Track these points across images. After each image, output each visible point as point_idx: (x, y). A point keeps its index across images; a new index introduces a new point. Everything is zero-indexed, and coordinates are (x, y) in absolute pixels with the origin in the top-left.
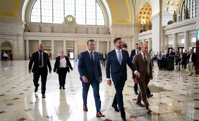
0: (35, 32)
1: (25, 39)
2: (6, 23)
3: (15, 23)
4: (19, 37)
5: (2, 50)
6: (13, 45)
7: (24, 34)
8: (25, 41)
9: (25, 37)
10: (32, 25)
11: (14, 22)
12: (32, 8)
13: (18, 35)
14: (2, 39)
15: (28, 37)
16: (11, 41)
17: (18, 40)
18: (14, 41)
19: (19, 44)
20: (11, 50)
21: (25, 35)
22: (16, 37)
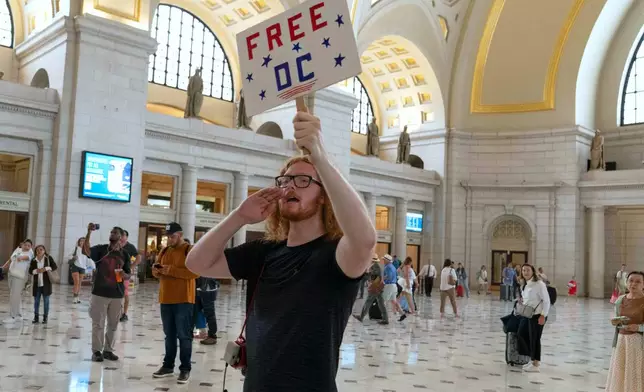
0: (639, 168)
1: (586, 203)
2: (514, 141)
3: (546, 140)
4: (559, 198)
5: (494, 252)
6: (533, 231)
7: (581, 180)
8: (587, 212)
9: (588, 194)
10: (627, 138)
11: (543, 136)
12: (634, 59)
13: (554, 189)
14: (492, 209)
15: (600, 194)
16: (527, 215)
17: (554, 209)
18: (540, 214)
19: (558, 224)
20: (526, 253)
21: (586, 184)
22: (546, 195)
